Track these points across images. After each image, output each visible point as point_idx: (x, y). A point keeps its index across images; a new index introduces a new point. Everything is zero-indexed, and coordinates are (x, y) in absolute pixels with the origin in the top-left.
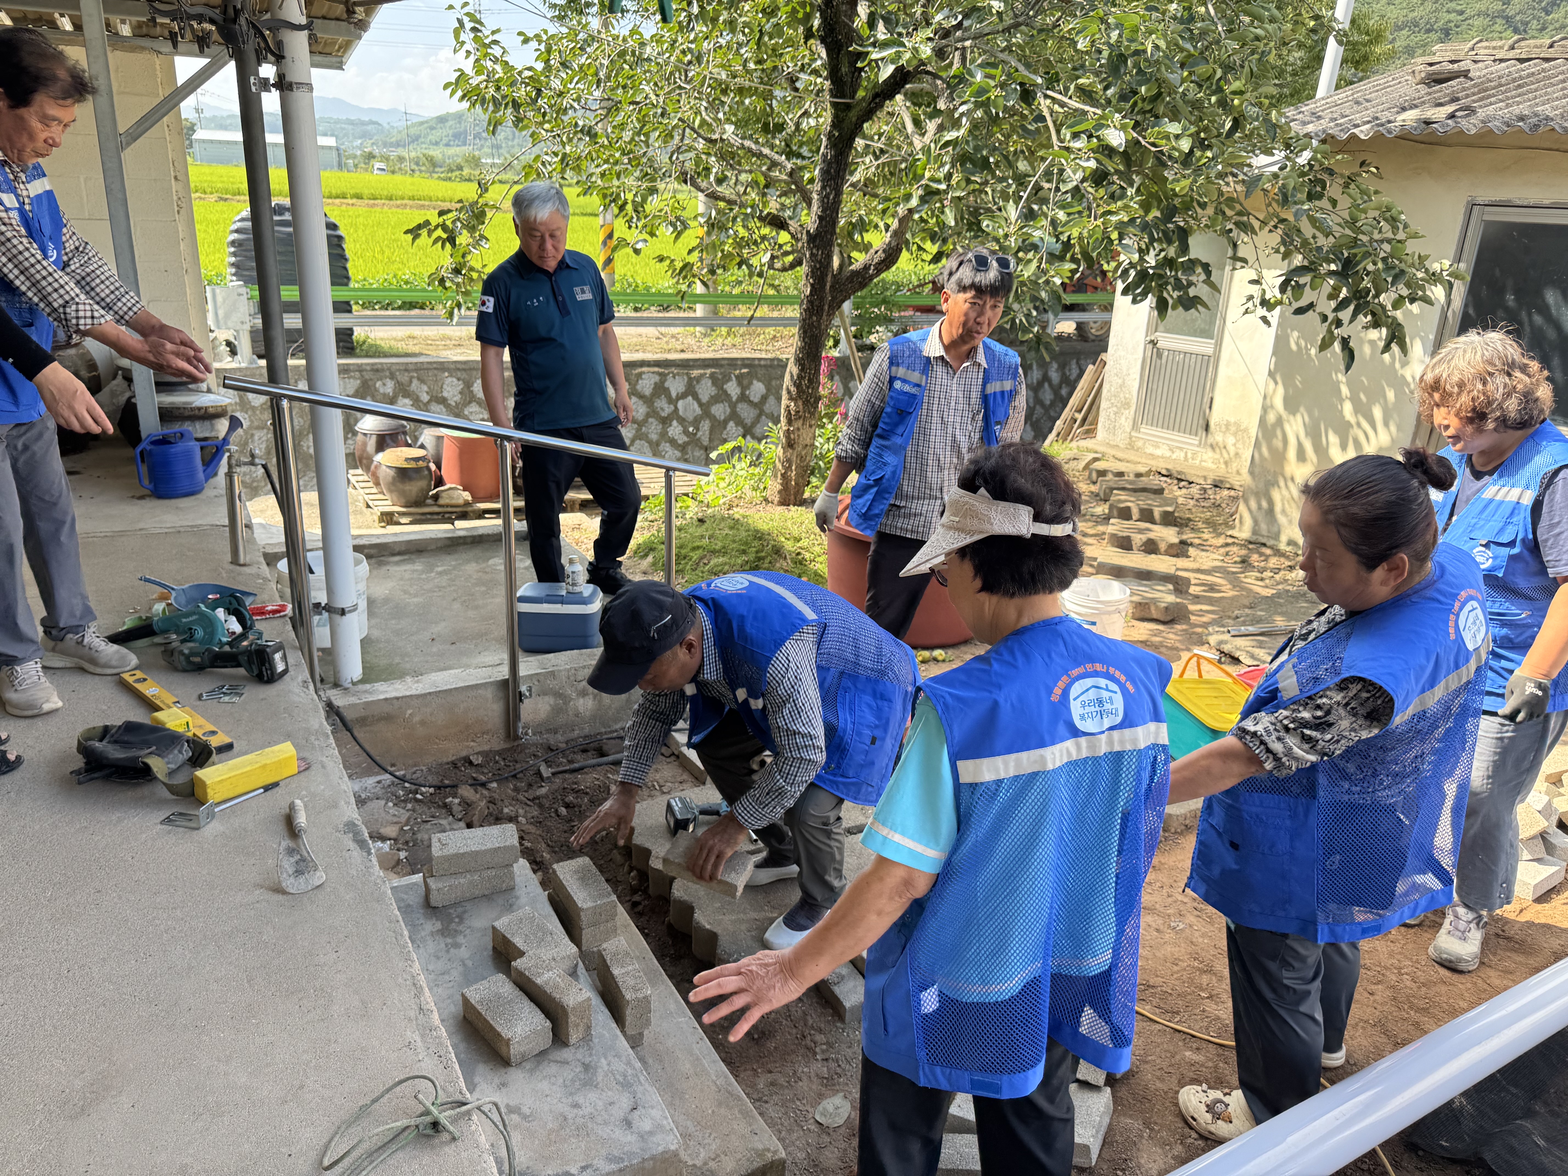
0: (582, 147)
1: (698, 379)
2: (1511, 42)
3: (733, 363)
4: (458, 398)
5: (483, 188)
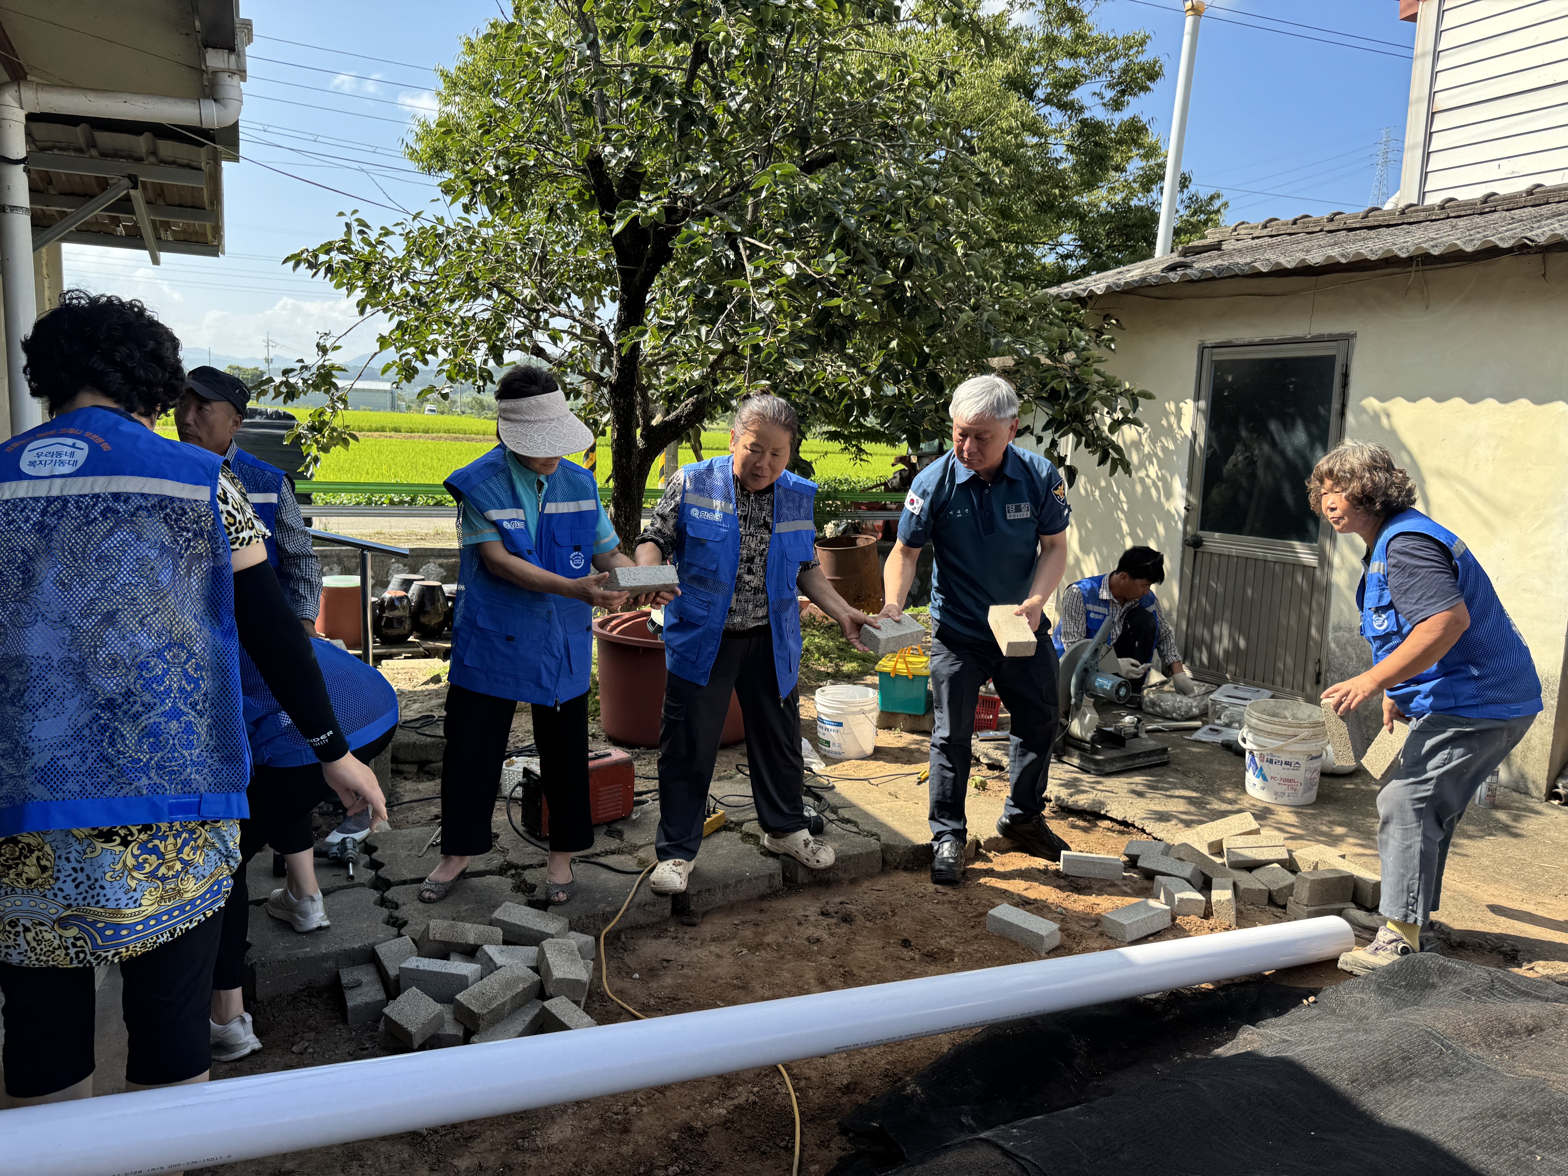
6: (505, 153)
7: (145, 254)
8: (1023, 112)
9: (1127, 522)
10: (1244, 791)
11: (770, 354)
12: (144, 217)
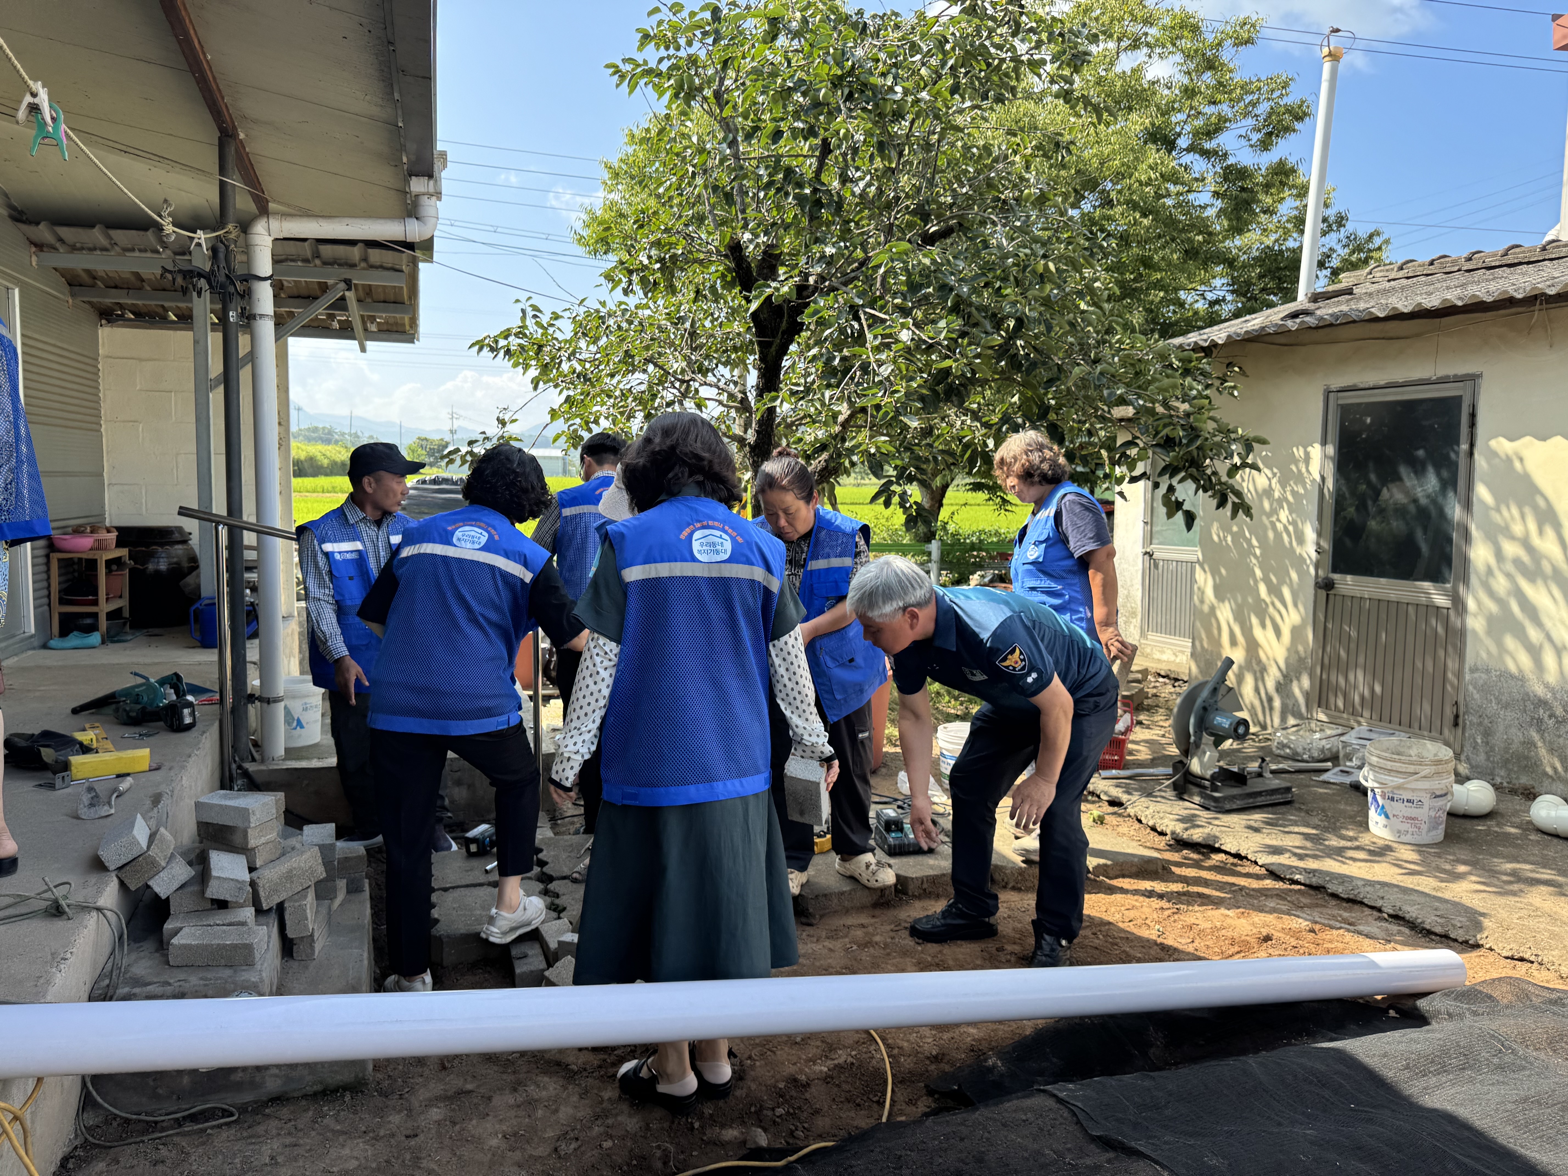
6: (657, 244)
7: (354, 344)
8: (1162, 163)
9: (1261, 568)
10: (1367, 829)
11: (887, 413)
12: (355, 313)
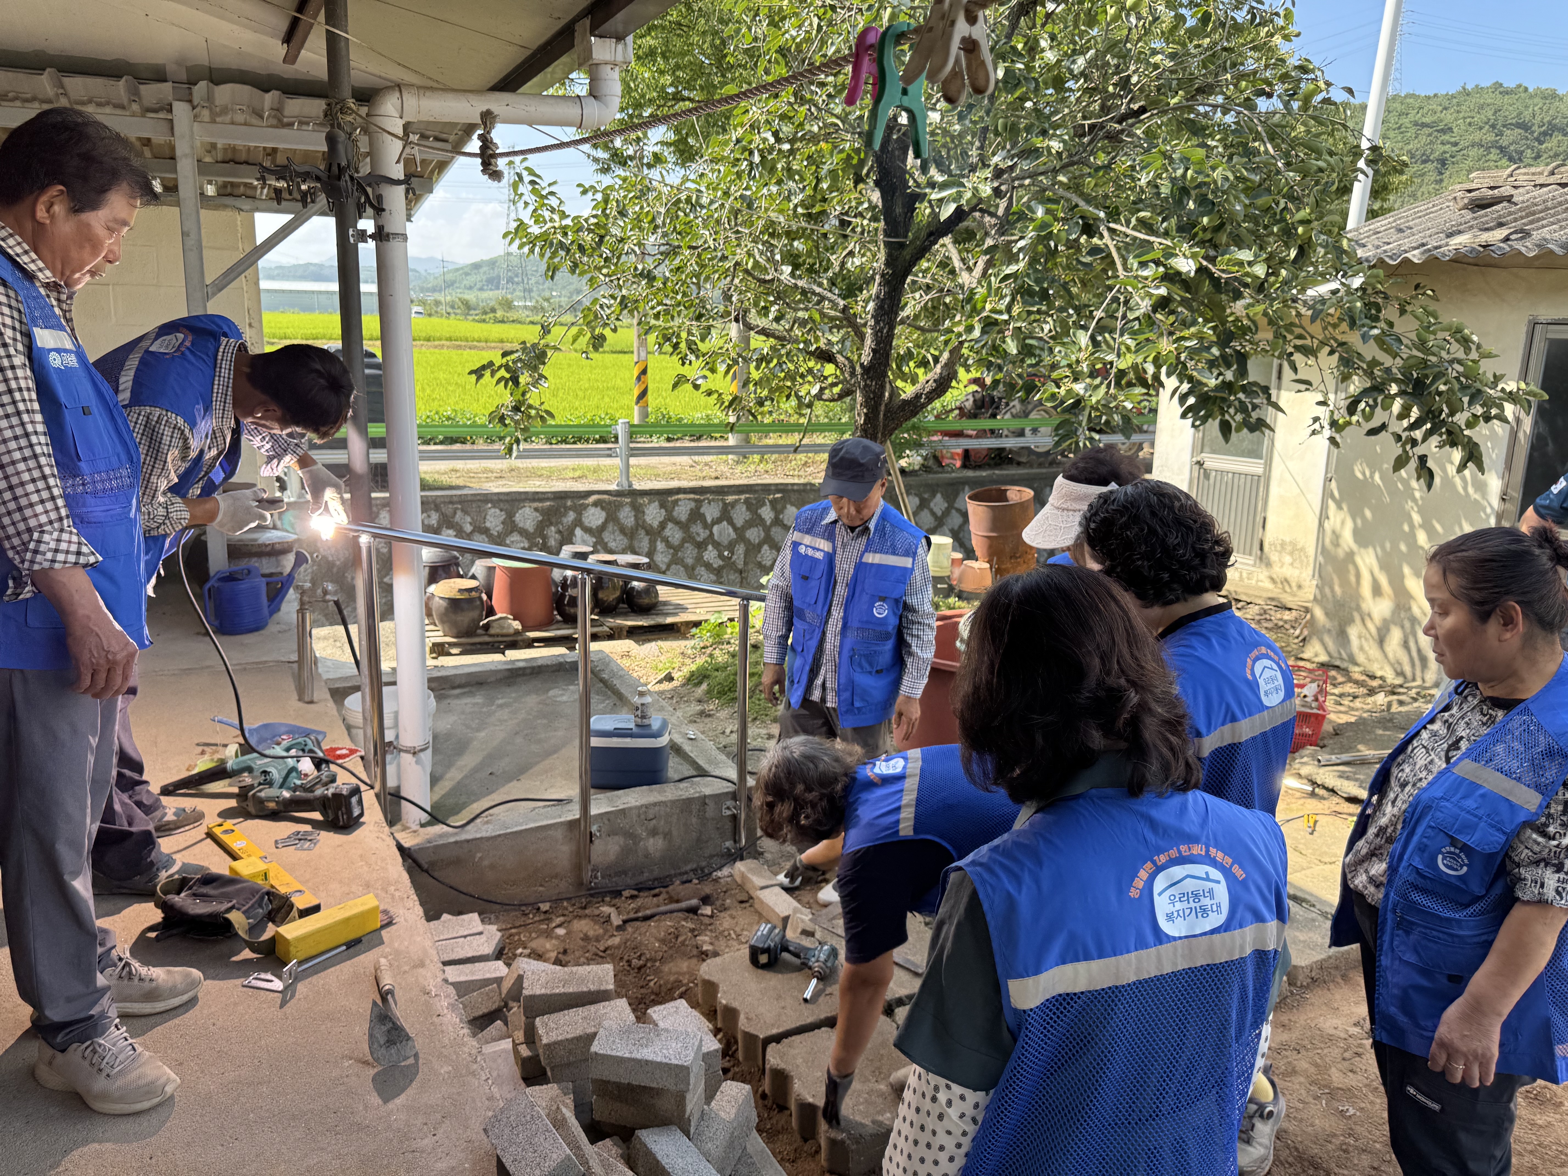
0: (641, 289)
1: (733, 504)
2: (1550, 167)
3: (767, 488)
4: (500, 528)
5: (546, 330)
